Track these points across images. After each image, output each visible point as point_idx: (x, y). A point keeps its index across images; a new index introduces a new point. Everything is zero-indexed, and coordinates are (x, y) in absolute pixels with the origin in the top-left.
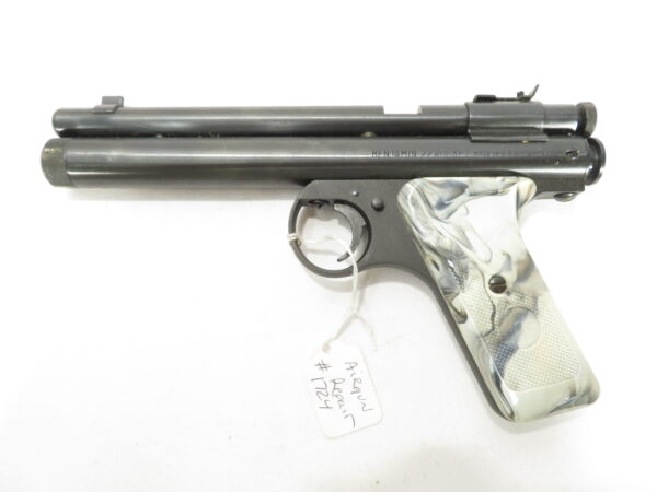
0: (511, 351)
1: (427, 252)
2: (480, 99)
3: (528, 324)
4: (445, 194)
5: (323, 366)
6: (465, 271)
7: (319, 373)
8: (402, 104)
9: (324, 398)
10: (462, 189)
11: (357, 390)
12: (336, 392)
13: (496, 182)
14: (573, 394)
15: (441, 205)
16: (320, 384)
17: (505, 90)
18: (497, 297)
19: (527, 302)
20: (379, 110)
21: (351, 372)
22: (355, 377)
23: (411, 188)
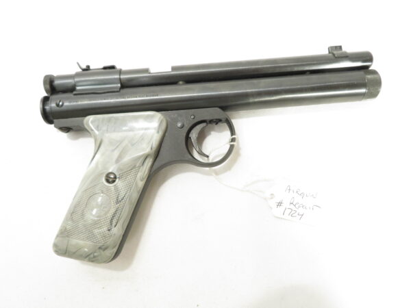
5: (280, 204)
7: (281, 209)
9: (296, 214)
11: (302, 195)
12: (297, 206)
16: (288, 211)
21: (291, 191)
22: (295, 191)
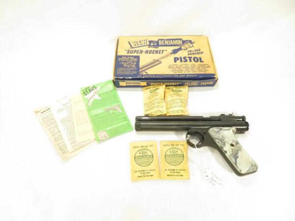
0: (238, 157)
1: (217, 140)
2: (222, 115)
3: (240, 152)
4: (218, 130)
5: (207, 176)
6: (225, 143)
7: (207, 178)
8: (206, 115)
10: (221, 129)
13: (228, 128)
14: (252, 165)
15: (218, 132)
17: (227, 113)
18: (232, 147)
19: (239, 148)
20: (202, 117)
23: (211, 129)
